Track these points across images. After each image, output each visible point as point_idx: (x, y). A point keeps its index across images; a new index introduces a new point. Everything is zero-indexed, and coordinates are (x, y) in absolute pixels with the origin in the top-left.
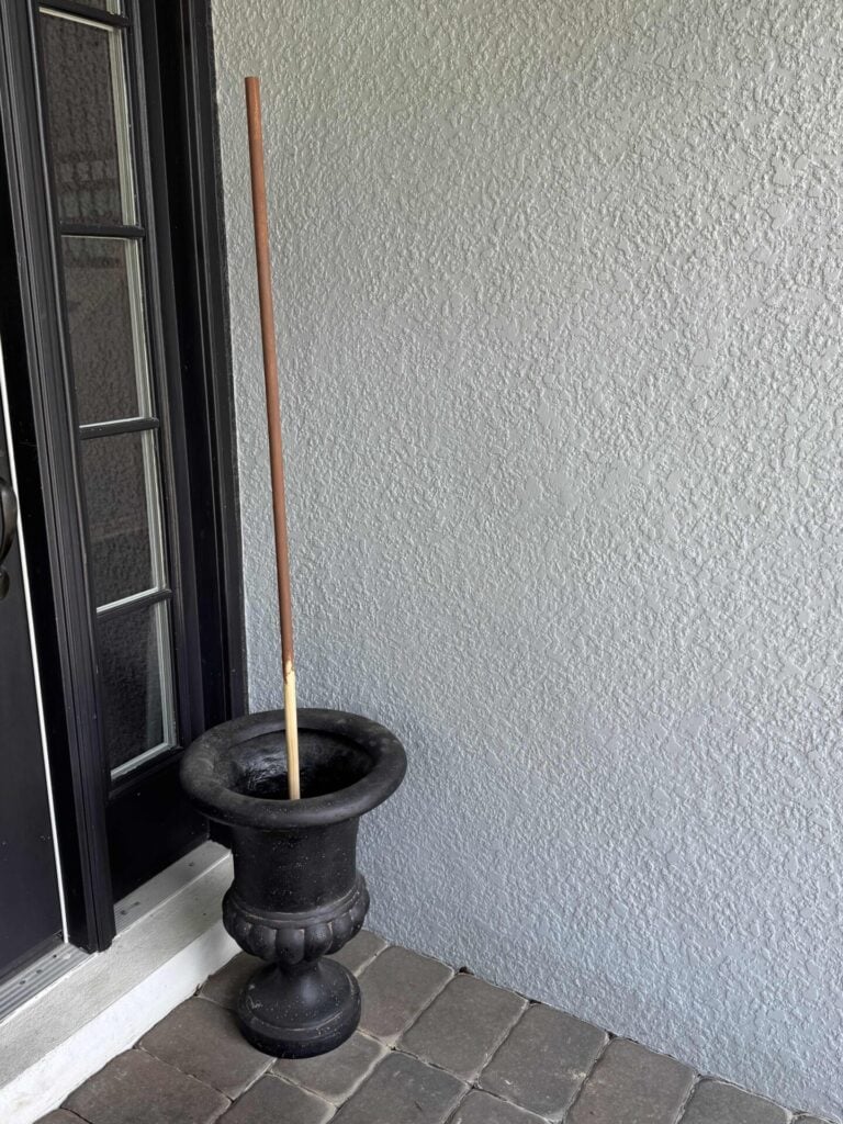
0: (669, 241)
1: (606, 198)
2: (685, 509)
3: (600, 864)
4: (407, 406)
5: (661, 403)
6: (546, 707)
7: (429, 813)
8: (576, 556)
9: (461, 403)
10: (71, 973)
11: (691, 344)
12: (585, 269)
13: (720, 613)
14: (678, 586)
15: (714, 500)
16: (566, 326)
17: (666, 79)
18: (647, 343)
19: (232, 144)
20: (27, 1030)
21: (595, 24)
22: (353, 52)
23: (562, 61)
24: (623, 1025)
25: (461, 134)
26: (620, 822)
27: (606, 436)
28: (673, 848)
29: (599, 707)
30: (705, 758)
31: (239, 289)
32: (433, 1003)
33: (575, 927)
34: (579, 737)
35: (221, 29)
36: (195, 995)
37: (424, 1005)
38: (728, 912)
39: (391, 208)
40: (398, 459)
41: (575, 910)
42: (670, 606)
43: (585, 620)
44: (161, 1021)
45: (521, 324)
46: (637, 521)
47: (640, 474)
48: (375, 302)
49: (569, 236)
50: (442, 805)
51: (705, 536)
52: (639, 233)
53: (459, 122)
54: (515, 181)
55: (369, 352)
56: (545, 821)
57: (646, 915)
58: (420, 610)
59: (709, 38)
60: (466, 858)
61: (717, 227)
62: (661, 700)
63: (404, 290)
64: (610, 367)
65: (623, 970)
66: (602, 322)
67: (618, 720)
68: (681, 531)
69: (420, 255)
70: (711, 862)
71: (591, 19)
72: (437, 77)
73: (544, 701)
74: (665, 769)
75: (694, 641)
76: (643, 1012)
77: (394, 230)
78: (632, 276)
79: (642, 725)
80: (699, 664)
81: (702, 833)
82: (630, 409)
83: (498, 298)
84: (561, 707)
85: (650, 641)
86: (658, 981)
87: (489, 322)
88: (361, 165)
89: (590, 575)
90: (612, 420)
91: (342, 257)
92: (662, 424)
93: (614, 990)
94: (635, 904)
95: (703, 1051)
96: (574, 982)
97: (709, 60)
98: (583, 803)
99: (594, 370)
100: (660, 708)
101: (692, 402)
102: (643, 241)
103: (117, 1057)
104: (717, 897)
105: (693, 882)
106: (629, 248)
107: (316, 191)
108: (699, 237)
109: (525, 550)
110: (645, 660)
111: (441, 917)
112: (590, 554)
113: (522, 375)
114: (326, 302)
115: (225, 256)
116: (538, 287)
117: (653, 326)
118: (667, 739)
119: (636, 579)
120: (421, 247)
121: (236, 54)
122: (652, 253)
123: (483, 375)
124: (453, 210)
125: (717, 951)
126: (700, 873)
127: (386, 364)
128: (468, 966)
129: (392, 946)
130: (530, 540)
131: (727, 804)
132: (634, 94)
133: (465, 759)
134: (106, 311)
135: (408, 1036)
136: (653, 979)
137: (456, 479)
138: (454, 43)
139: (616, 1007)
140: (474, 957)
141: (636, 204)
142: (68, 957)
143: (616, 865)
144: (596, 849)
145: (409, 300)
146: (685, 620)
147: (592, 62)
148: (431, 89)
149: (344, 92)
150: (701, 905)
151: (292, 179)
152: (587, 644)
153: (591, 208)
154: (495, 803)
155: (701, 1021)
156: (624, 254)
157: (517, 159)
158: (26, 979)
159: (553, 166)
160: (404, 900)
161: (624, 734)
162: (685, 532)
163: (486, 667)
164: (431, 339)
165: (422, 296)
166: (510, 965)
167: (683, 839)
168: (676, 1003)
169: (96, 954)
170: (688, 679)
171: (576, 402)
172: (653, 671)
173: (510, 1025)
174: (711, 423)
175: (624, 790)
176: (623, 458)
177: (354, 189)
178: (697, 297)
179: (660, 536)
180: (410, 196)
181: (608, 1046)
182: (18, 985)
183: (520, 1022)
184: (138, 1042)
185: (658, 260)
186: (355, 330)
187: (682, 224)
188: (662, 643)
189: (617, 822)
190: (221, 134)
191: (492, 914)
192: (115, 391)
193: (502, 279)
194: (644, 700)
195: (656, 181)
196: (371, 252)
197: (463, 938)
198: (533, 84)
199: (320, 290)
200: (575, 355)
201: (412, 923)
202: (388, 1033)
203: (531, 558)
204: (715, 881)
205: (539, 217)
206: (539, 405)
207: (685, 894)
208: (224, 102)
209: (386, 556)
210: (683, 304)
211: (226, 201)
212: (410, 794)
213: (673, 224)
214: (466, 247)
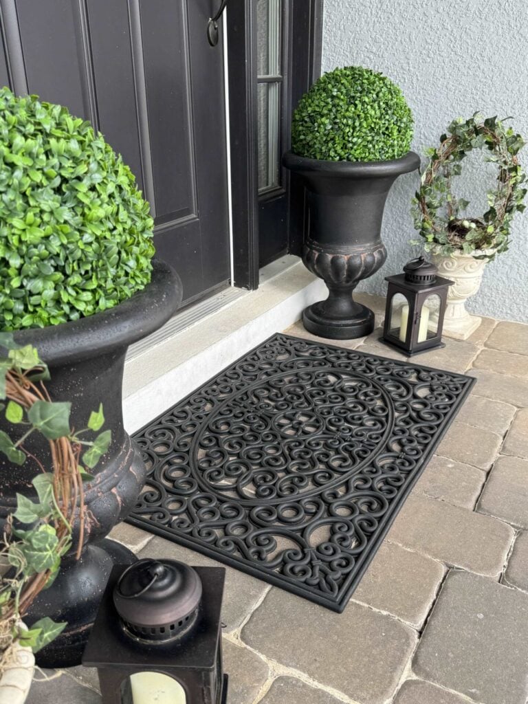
20: (232, 315)
142: (237, 291)
158: (219, 298)
169: (252, 291)
209: (429, 41)
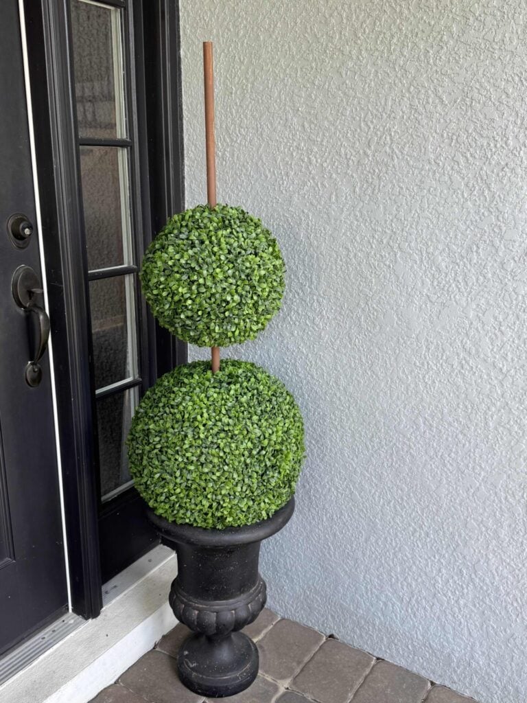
0: (489, 156)
1: (447, 127)
2: (496, 335)
3: (428, 570)
4: (304, 261)
5: (481, 264)
6: (394, 464)
7: (311, 531)
8: (418, 364)
9: (341, 260)
10: (74, 632)
11: (503, 225)
12: (430, 174)
13: (517, 405)
14: (488, 386)
15: (516, 330)
16: (416, 210)
17: (491, 50)
18: (472, 224)
19: (190, 84)
20: (48, 670)
21: (443, 11)
22: (276, 26)
23: (419, 35)
24: (440, 676)
25: (347, 82)
26: (443, 542)
27: (442, 285)
28: (479, 561)
29: (431, 465)
30: (504, 501)
31: (192, 182)
32: (312, 658)
33: (410, 611)
34: (416, 485)
35: (185, 8)
36: (154, 648)
37: (306, 659)
38: (515, 604)
39: (298, 130)
40: (296, 296)
41: (410, 600)
42: (483, 399)
43: (423, 407)
44: (132, 666)
45: (385, 208)
46: (462, 342)
47: (465, 311)
48: (284, 192)
49: (421, 151)
50: (320, 527)
51: (509, 354)
52: (469, 150)
53: (346, 74)
54: (384, 114)
55: (279, 225)
56: (392, 540)
57: (459, 605)
58: (309, 396)
59: (521, 23)
60: (336, 563)
61: (523, 148)
62: (474, 462)
63: (305, 184)
64: (446, 238)
65: (442, 640)
66: (442, 209)
67: (444, 474)
68: (492, 350)
69: (317, 161)
70: (505, 570)
71: (440, 8)
72: (333, 43)
73: (393, 460)
74: (476, 508)
75: (499, 424)
76: (454, 668)
77: (299, 145)
78: (463, 179)
79: (461, 480)
80: (502, 439)
81: (500, 551)
82: (459, 267)
83: (369, 192)
84: (404, 464)
85: (468, 422)
86: (465, 648)
87: (363, 207)
88: (278, 100)
89: (427, 376)
90: (447, 274)
91: (262, 161)
92: (481, 278)
93: (435, 653)
94: (452, 597)
95: (495, 696)
96: (407, 647)
97: (521, 37)
98: (418, 529)
99: (434, 240)
100: (473, 468)
101: (502, 264)
102: (471, 156)
103: (105, 689)
104: (508, 594)
105: (492, 584)
106: (462, 160)
107: (246, 117)
108: (510, 154)
109: (382, 359)
110: (465, 435)
111: (317, 601)
112: (428, 363)
113: (385, 242)
114: (251, 191)
115: (183, 159)
116: (398, 185)
117: (477, 213)
118: (478, 488)
119: (460, 380)
120: (318, 156)
121: (195, 25)
122: (478, 164)
123: (357, 242)
124: (340, 132)
125: (507, 629)
126: (497, 578)
127: (291, 233)
128: (334, 634)
129: (283, 619)
130: (387, 353)
131: (518, 533)
132: (468, 58)
133: (337, 497)
134: (101, 193)
135: (297, 679)
136: (462, 646)
137: (336, 310)
138: (345, 21)
139: (436, 665)
140: (339, 628)
141: (467, 131)
142: (72, 621)
143: (440, 571)
144: (426, 560)
145: (308, 191)
146: (493, 409)
147: (440, 36)
148: (328, 51)
149: (268, 52)
150: (497, 599)
151: (230, 109)
152: (424, 423)
153: (436, 132)
154: (357, 527)
155: (494, 676)
156: (458, 164)
157: (386, 99)
158: (46, 636)
159: (410, 105)
160: (292, 588)
161: (448, 484)
162: (495, 350)
163: (353, 436)
164: (322, 218)
165: (316, 188)
166: (364, 635)
167: (486, 555)
168: (478, 663)
169: (90, 620)
170: (494, 449)
171: (422, 261)
172: (470, 443)
173: (364, 675)
174: (515, 278)
175: (447, 521)
176: (453, 299)
177: (273, 117)
178: (508, 194)
179: (477, 351)
180: (311, 122)
181: (430, 690)
182: (41, 640)
183: (371, 672)
184: (118, 680)
185: (481, 169)
186: (270, 210)
187: (498, 145)
188: (477, 425)
189: (441, 542)
190: (183, 78)
191: (352, 600)
192: (106, 246)
193: (373, 178)
194: (463, 462)
195: (482, 117)
196: (283, 160)
197: (332, 616)
198: (398, 50)
199: (247, 183)
200: (422, 230)
201: (297, 604)
202: (283, 678)
203: (386, 364)
204: (507, 583)
205: (400, 138)
206: (396, 262)
207: (486, 591)
208: (186, 57)
209: (286, 360)
210: (498, 199)
211: (184, 122)
212: (298, 519)
213: (492, 145)
214: (348, 157)
